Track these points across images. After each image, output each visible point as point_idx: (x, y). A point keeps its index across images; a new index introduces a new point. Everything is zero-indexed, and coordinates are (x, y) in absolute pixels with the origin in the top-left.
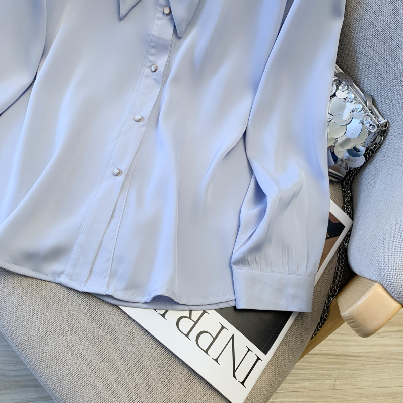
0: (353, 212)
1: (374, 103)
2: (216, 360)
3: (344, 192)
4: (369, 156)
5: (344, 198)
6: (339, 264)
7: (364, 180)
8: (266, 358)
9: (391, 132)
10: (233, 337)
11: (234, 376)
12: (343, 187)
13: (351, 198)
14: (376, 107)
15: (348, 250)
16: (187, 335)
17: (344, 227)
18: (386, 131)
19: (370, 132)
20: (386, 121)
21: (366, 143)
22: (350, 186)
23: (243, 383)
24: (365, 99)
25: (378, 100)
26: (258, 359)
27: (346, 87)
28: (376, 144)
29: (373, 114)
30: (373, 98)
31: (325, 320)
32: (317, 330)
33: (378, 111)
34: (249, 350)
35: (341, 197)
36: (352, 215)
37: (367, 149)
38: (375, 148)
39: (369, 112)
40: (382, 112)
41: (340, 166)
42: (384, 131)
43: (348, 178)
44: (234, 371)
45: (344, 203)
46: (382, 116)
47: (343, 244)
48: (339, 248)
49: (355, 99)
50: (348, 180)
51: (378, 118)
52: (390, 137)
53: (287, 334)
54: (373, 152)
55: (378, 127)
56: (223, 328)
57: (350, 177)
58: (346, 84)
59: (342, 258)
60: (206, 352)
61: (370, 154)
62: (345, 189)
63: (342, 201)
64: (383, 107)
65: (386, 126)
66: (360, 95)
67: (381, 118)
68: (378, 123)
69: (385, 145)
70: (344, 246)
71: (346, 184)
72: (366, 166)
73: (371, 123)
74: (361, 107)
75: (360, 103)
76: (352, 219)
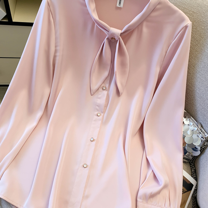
0: (196, 177)
1: (202, 126)
3: (191, 167)
4: (202, 150)
5: (191, 170)
6: (193, 205)
7: (201, 162)
12: (190, 164)
13: (195, 170)
14: (203, 128)
15: (197, 197)
17: (193, 185)
19: (202, 141)
21: (200, 145)
22: (194, 163)
24: (197, 124)
25: (204, 125)
27: (188, 119)
28: (205, 145)
29: (202, 132)
30: (201, 124)
33: (204, 130)
35: (190, 170)
36: (196, 179)
37: (201, 148)
38: (204, 147)
39: (200, 131)
40: (206, 131)
41: (189, 155)
43: (193, 160)
45: (192, 172)
46: (206, 133)
47: (194, 194)
48: (192, 196)
51: (205, 133)
54: (204, 149)
55: (205, 138)
58: (188, 118)
59: (195, 202)
62: (191, 165)
63: (191, 172)
66: (195, 122)
67: (206, 134)
68: (205, 136)
70: (195, 195)
71: (192, 163)
72: (201, 155)
73: (202, 136)
74: (196, 129)
75: (195, 127)
76: (197, 181)
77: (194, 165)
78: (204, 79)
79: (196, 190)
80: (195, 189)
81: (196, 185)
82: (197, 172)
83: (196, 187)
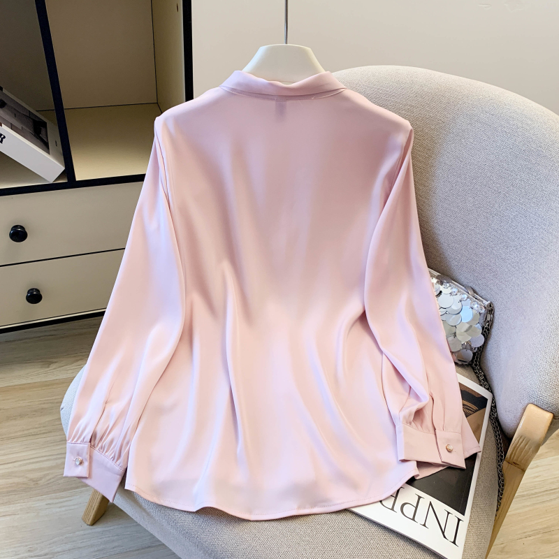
1: (475, 292)
2: (424, 525)
3: (476, 373)
5: (478, 377)
6: (496, 432)
7: (489, 355)
8: (466, 518)
9: (496, 309)
10: (431, 504)
11: (445, 537)
12: (474, 369)
13: (485, 376)
14: (477, 294)
15: (499, 418)
16: (392, 509)
17: (487, 399)
18: (492, 310)
19: (480, 314)
20: (489, 302)
21: (480, 323)
22: (480, 365)
23: (454, 542)
24: (466, 290)
25: (477, 289)
26: (459, 520)
27: (448, 285)
28: (488, 322)
29: (477, 300)
30: (472, 288)
31: (503, 486)
32: (500, 499)
33: (480, 296)
34: (449, 513)
35: (475, 376)
36: (490, 389)
37: (483, 328)
38: (488, 325)
39: (473, 298)
40: (484, 297)
41: (465, 349)
42: (490, 310)
44: (443, 533)
45: (480, 381)
47: (492, 414)
49: (458, 292)
50: (476, 361)
51: (482, 302)
52: (497, 313)
53: (475, 497)
54: (488, 330)
55: (485, 308)
56: (420, 497)
57: (477, 358)
58: (447, 283)
59: (497, 427)
60: (413, 519)
61: (487, 332)
64: (483, 293)
65: (490, 306)
66: (461, 288)
67: (484, 301)
68: (483, 305)
69: (496, 321)
70: (494, 416)
71: (476, 365)
74: (466, 296)
75: (463, 294)
76: (492, 392)
77: (481, 368)
78: (456, 210)
79: (494, 408)
80: (492, 406)
81: (493, 400)
82: (488, 377)
83: (493, 402)
